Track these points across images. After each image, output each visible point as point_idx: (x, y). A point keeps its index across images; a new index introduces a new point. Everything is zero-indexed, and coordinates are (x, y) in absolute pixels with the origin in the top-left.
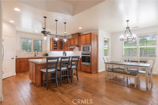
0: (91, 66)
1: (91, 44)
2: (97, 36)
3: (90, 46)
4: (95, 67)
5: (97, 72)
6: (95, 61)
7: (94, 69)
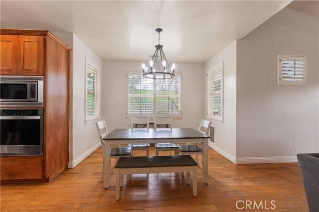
0: (45, 155)
1: (44, 74)
2: (69, 53)
3: (40, 79)
4: (60, 154)
5: (67, 169)
6: (60, 136)
7: (56, 162)
